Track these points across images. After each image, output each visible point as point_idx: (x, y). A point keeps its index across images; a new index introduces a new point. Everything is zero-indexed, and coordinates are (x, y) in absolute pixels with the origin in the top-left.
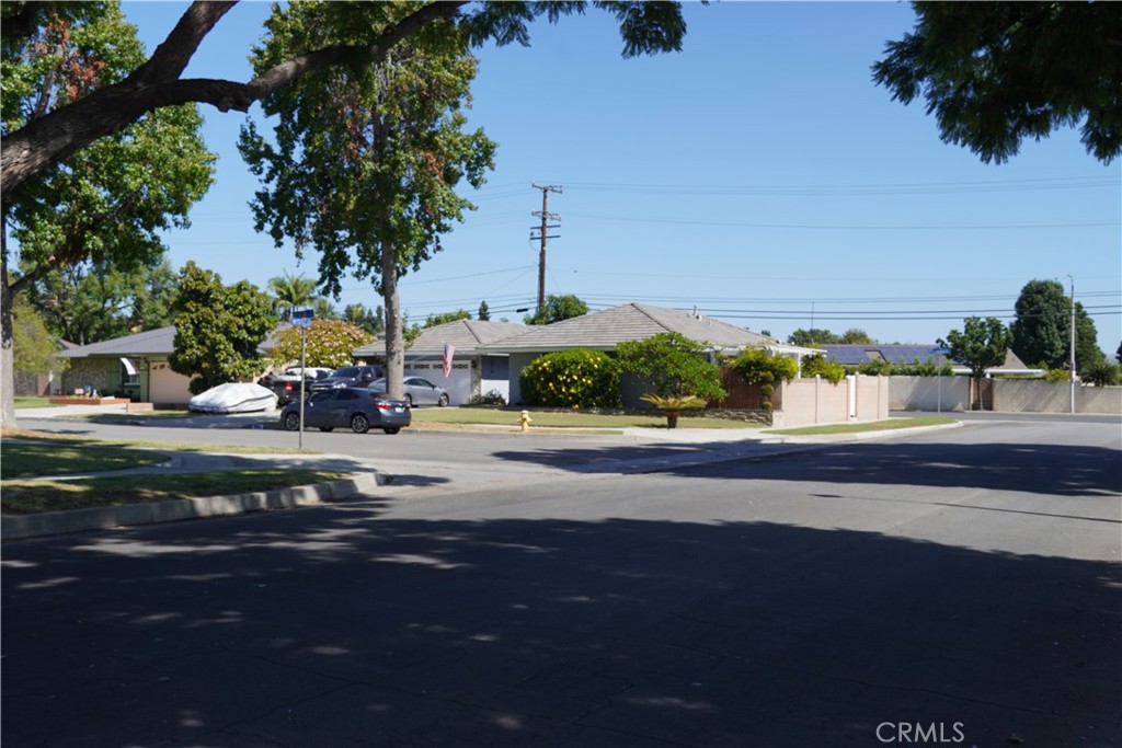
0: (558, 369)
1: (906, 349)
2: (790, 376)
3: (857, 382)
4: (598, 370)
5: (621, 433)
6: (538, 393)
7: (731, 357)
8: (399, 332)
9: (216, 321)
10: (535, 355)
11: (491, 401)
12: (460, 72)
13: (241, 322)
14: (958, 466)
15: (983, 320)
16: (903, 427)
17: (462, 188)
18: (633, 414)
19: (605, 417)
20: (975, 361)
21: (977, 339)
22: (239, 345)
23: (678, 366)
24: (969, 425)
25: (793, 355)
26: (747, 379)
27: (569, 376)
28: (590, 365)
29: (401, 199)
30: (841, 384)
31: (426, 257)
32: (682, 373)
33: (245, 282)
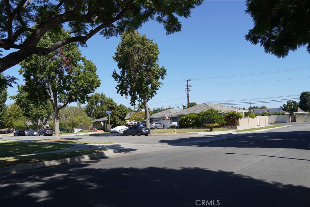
0: (187, 119)
1: (274, 109)
2: (241, 117)
3: (259, 118)
4: (196, 119)
5: (198, 133)
6: (183, 125)
7: (226, 114)
8: (148, 113)
9: (115, 113)
10: (182, 116)
11: (173, 127)
12: (155, 54)
13: (121, 113)
14: (279, 140)
15: (291, 101)
16: (274, 127)
17: (160, 80)
18: (204, 128)
19: (198, 129)
20: (290, 111)
21: (290, 106)
22: (120, 118)
23: (213, 117)
24: (289, 126)
25: (242, 112)
26: (231, 118)
27: (189, 120)
28: (194, 117)
29: (145, 83)
30: (255, 118)
31: (154, 96)
32: (214, 118)
33: (122, 104)
